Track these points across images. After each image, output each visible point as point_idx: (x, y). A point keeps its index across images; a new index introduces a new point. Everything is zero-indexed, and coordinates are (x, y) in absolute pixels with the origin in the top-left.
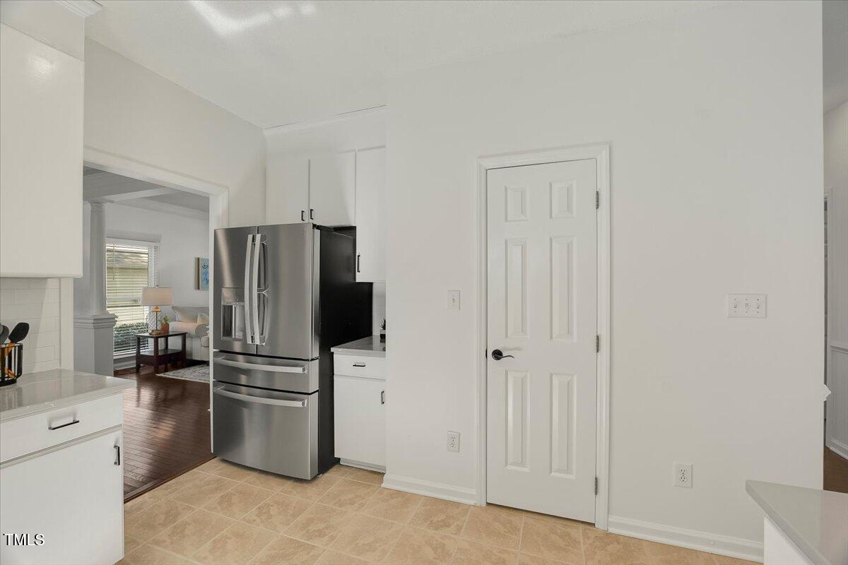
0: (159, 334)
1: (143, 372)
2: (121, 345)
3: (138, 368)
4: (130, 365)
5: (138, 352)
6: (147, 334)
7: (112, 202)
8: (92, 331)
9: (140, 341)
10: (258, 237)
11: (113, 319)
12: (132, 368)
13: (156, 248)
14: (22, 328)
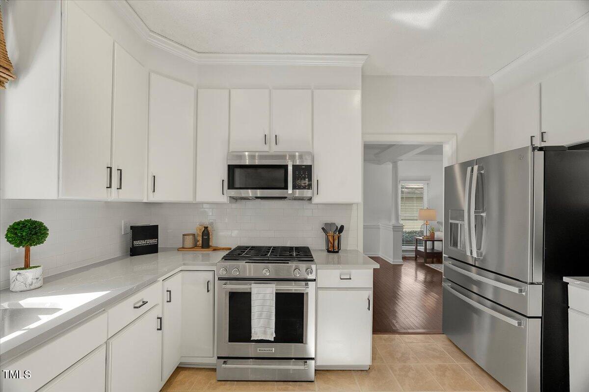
0: (428, 238)
1: (419, 261)
2: (406, 242)
3: (416, 257)
4: (412, 255)
5: (416, 248)
6: (421, 238)
7: (401, 160)
8: (392, 232)
9: (418, 242)
10: (476, 168)
11: (402, 227)
12: (413, 257)
13: (428, 184)
14: (342, 228)
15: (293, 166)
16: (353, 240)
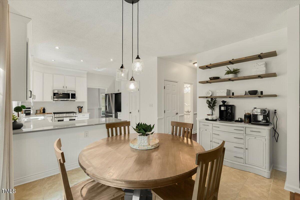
14: (82, 107)
15: (71, 94)
16: (85, 109)
